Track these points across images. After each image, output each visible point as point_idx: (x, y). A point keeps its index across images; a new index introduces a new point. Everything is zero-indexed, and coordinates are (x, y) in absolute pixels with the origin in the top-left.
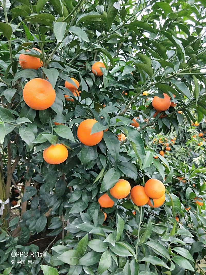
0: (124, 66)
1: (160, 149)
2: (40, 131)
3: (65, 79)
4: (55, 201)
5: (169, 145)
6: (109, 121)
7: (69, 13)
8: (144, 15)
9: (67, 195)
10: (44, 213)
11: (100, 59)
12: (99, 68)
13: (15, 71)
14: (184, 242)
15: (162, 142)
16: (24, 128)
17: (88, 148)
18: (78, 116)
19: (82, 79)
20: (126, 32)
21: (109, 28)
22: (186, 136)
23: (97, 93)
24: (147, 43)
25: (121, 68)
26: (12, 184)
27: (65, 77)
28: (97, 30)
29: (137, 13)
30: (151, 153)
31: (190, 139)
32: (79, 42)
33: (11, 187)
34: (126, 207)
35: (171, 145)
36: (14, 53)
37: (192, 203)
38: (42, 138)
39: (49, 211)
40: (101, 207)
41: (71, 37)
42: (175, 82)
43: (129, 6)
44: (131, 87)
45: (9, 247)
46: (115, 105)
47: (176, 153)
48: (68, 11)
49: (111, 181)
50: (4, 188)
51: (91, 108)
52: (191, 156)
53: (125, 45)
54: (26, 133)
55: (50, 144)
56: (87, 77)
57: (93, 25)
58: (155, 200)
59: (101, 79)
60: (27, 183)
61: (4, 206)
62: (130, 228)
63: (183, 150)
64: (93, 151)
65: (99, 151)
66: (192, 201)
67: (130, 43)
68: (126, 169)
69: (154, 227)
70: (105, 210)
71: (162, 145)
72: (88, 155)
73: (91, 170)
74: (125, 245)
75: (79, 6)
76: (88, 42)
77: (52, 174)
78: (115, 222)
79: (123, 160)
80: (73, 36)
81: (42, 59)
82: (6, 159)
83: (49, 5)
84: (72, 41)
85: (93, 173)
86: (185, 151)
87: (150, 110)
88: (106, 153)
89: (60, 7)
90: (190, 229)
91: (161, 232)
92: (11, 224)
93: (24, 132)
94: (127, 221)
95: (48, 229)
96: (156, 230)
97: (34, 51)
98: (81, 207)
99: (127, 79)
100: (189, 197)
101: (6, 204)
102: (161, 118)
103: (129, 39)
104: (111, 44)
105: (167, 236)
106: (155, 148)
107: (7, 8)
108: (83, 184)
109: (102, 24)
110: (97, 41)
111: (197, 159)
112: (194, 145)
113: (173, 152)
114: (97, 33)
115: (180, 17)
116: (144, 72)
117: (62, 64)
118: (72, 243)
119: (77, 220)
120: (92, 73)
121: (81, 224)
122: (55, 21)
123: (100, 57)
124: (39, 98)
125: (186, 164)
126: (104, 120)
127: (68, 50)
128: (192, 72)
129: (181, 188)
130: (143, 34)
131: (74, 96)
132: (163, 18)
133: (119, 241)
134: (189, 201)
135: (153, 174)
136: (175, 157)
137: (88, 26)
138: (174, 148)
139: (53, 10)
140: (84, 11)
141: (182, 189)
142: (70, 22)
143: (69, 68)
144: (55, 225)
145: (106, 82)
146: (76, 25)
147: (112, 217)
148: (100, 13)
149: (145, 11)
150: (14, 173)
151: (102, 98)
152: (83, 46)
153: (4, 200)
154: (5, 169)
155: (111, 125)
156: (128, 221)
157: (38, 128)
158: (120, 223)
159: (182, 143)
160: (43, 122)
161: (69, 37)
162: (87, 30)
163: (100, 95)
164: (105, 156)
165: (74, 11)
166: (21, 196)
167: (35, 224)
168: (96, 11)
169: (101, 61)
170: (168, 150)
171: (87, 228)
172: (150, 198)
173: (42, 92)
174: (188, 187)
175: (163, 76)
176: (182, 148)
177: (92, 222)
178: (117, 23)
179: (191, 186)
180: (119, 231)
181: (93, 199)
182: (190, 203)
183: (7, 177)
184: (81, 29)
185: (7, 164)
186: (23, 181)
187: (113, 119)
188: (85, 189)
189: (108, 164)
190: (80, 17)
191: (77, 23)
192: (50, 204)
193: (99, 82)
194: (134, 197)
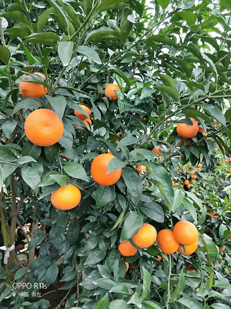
0: (142, 88)
1: (185, 178)
2: (46, 170)
3: (74, 107)
4: (67, 247)
5: (195, 173)
6: (128, 156)
7: (76, 30)
8: (161, 29)
9: (81, 242)
10: (55, 260)
11: (113, 81)
12: (113, 92)
13: (15, 100)
14: (223, 295)
15: (187, 170)
16: (27, 168)
17: (103, 188)
18: (91, 149)
19: (94, 105)
20: (143, 49)
21: (123, 45)
22: (214, 161)
23: (112, 119)
24: (167, 60)
25: (138, 91)
26: (17, 225)
27: (74, 105)
28: (109, 48)
29: (154, 28)
30: (180, 191)
31: (218, 165)
32: (89, 63)
33: (17, 228)
34: (151, 253)
35: (197, 173)
36: (14, 79)
37: (227, 243)
38: (49, 180)
39: (60, 259)
40: (122, 256)
41: (79, 57)
42: (206, 107)
43: (143, 20)
44: (153, 115)
45: (15, 304)
46: (133, 133)
47: (204, 182)
48: (75, 28)
49: (133, 227)
50: (8, 232)
51: (106, 138)
52: (221, 185)
53: (142, 63)
54: (29, 175)
55: (59, 186)
56: (99, 102)
57: (104, 43)
58: (187, 246)
59: (115, 104)
60: (34, 224)
61: (8, 253)
62: (158, 279)
63: (211, 178)
64: (110, 191)
65: (118, 191)
66: (227, 240)
67: (147, 61)
68: (151, 211)
69: (187, 279)
70: (127, 259)
71: (187, 173)
72: (104, 196)
73: (109, 212)
74: (153, 305)
75: (87, 21)
76: (101, 64)
77: (62, 216)
78: (139, 273)
79: (147, 200)
80: (82, 56)
81: (46, 86)
82: (10, 198)
83: (54, 23)
84: (81, 62)
85: (111, 215)
86: (213, 180)
87: (175, 137)
88: (126, 193)
89: (65, 24)
90: (228, 276)
91: (195, 285)
92: (16, 277)
93: (28, 173)
94: (153, 270)
95: (61, 281)
96: (190, 283)
97: (36, 77)
98: (97, 256)
99: (146, 103)
100: (223, 236)
101: (10, 250)
102: (188, 147)
103: (145, 56)
104: (125, 63)
105: (202, 290)
106: (179, 177)
107: (4, 28)
108: (100, 229)
109: (115, 41)
110: (110, 61)
111: (228, 187)
112: (223, 172)
113: (200, 181)
114: (109, 51)
115: (203, 30)
116: (167, 95)
117: (70, 91)
118: (90, 303)
119: (94, 273)
120: (104, 97)
121: (99, 279)
122: (59, 40)
123: (113, 78)
124: (44, 133)
125: (215, 194)
126: (121, 152)
127: (76, 72)
128: (226, 95)
129: (213, 225)
130: (161, 50)
131: (86, 126)
132: (183, 32)
133: (146, 300)
134: (224, 240)
135: (182, 214)
136: (202, 186)
137: (99, 44)
138: (201, 176)
139: (58, 28)
140: (93, 27)
141: (215, 226)
142: (77, 41)
143: (78, 94)
144: (68, 276)
145: (122, 107)
146: (84, 44)
147: (135, 266)
148: (112, 28)
149: (163, 25)
150: (19, 213)
151: (117, 125)
152: (94, 67)
153: (9, 246)
154: (9, 210)
155: (130, 160)
156: (155, 271)
157: (44, 167)
158: (146, 278)
159: (209, 170)
160: (50, 160)
161: (76, 58)
162: (98, 49)
163: (115, 122)
164: (125, 196)
165: (82, 28)
166: (28, 240)
167: (45, 274)
168: (108, 26)
169: (115, 83)
170: (193, 179)
171: (106, 284)
172: (180, 244)
173: (47, 125)
174: (222, 224)
175: (190, 100)
176: (209, 176)
177: (112, 274)
178: (131, 40)
179: (225, 223)
180: (145, 287)
181: (112, 246)
182: (224, 243)
183: (11, 218)
184: (91, 47)
185: (11, 202)
186: (30, 221)
187: (133, 153)
188: (102, 234)
189: (128, 206)
190: (89, 35)
191: (85, 41)
192: (62, 251)
193: (113, 107)
194: (161, 244)
